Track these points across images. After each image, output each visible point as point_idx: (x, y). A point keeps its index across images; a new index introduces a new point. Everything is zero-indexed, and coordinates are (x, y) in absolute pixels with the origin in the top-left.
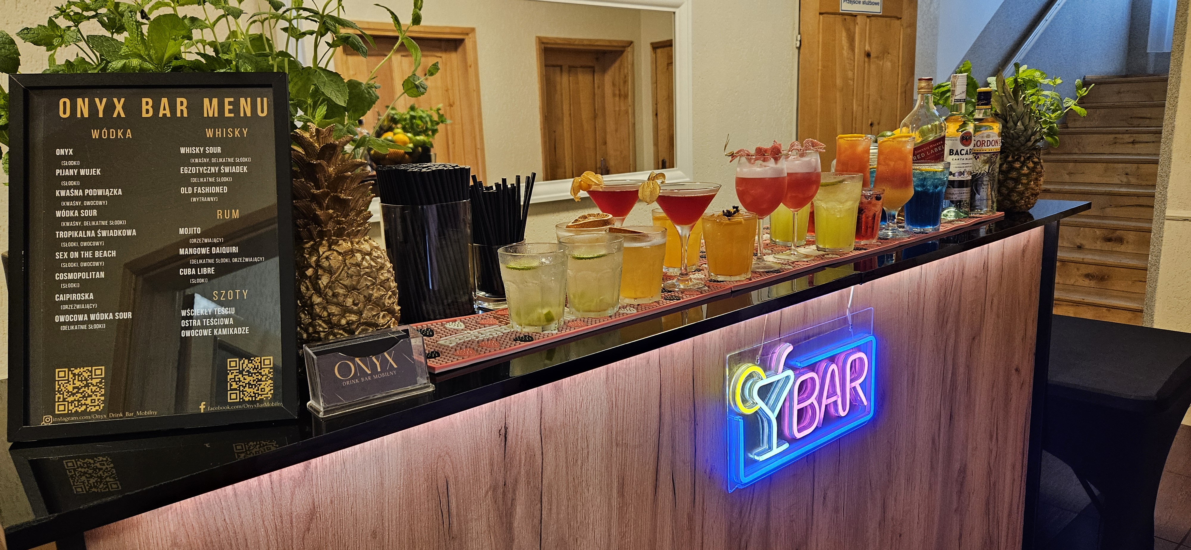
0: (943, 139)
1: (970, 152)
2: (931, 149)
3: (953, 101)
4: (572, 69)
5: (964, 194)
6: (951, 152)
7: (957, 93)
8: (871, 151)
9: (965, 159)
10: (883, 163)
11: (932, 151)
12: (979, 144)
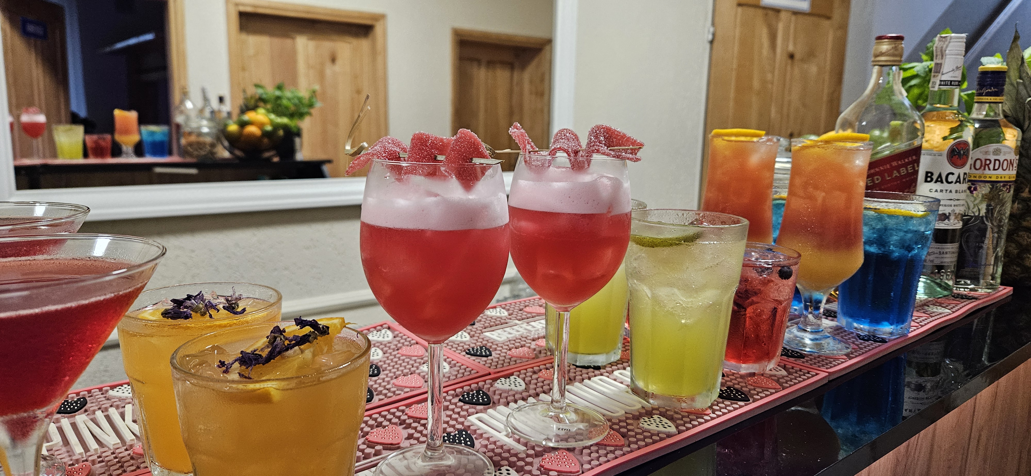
0: (917, 151)
1: (964, 179)
2: (893, 168)
3: (938, 83)
4: (491, 64)
5: (948, 256)
6: (929, 177)
7: (945, 69)
8: (777, 166)
9: (954, 191)
10: (801, 193)
11: (895, 174)
12: (978, 166)
